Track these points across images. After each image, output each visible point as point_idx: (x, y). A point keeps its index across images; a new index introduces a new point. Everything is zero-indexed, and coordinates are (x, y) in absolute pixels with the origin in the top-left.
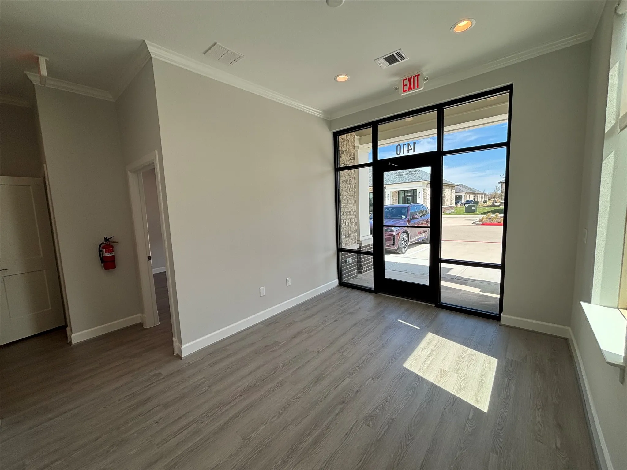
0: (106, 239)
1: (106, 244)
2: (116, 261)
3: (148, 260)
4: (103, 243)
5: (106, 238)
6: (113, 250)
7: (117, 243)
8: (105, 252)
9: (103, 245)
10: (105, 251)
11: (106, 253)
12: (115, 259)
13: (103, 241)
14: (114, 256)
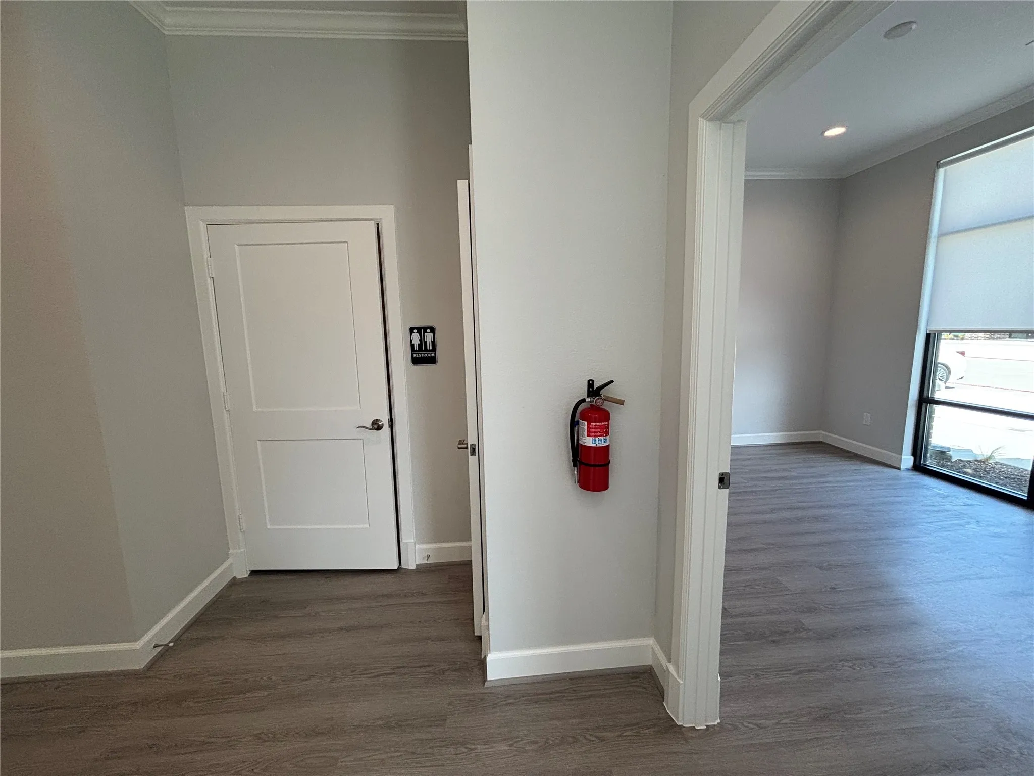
0: (593, 390)
1: (591, 405)
2: (610, 465)
3: (720, 488)
4: (583, 400)
5: (591, 384)
6: (607, 427)
7: (621, 402)
8: (586, 433)
9: (582, 406)
10: (586, 428)
11: (588, 435)
12: (611, 458)
13: (583, 392)
14: (607, 448)
